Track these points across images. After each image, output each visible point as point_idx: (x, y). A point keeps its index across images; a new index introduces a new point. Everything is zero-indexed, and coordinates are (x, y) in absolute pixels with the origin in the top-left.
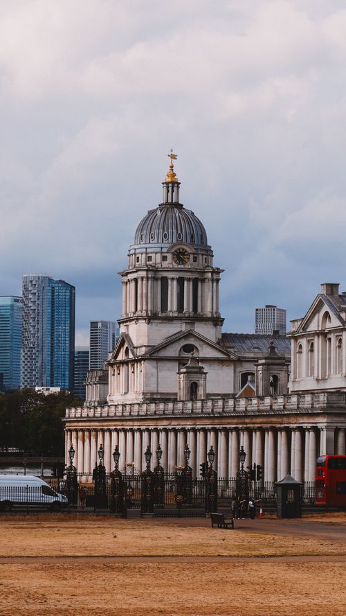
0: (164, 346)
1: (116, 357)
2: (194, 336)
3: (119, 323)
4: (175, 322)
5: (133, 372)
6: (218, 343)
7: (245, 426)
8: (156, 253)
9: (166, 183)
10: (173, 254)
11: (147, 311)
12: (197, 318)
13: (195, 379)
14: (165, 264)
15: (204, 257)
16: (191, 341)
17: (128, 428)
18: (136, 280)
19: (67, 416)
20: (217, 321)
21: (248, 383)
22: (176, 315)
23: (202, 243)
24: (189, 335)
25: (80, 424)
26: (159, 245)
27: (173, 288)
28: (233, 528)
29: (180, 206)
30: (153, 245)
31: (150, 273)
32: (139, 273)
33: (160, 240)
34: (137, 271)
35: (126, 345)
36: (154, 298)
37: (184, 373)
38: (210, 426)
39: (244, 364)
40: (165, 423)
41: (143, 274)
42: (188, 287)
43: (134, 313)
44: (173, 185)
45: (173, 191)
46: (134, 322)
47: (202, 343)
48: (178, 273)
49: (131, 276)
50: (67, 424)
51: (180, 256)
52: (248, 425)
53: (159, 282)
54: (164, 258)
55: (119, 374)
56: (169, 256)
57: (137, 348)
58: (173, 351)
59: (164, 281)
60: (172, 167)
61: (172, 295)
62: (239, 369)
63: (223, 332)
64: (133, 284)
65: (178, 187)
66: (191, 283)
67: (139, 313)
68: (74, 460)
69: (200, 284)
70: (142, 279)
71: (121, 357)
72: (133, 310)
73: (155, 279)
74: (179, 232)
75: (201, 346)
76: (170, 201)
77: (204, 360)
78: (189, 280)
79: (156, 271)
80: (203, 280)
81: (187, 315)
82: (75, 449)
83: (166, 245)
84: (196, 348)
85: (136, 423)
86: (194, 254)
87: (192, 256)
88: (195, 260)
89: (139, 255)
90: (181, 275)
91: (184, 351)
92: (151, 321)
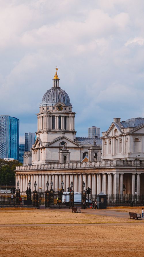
0: (54, 142)
1: (35, 147)
2: (65, 138)
3: (36, 134)
4: (58, 133)
5: (42, 152)
6: (74, 141)
7: (85, 173)
8: (50, 106)
9: (54, 79)
10: (57, 107)
11: (47, 129)
12: (66, 132)
13: (65, 155)
14: (54, 111)
15: (69, 108)
16: (64, 140)
17: (40, 174)
18: (43, 117)
19: (16, 169)
20: (74, 133)
21: (86, 157)
22: (58, 130)
23: (68, 102)
24: (63, 138)
25: (21, 172)
26: (52, 103)
27: (57, 120)
28: (80, 213)
29: (59, 88)
30: (49, 103)
31: (48, 114)
32: (44, 114)
33: (52, 102)
34: (43, 113)
35: (39, 142)
36: (49, 124)
37: (61, 153)
38: (71, 173)
39: (84, 149)
40: (54, 172)
41: (45, 114)
42: (63, 119)
43: (42, 130)
44: (57, 80)
45: (57, 83)
46: (42, 133)
47: (68, 141)
48: (58, 114)
49: (41, 115)
50: (16, 173)
51: (59, 107)
52: (86, 173)
53: (52, 118)
54: (53, 108)
55: (36, 153)
56: (55, 108)
57: (43, 143)
58: (57, 144)
59: (54, 117)
60: (56, 73)
61: (57, 122)
62: (82, 151)
63: (76, 137)
64: (42, 118)
65: (59, 81)
66: (64, 118)
67: (44, 130)
68: (19, 187)
69: (67, 118)
70: (45, 116)
71: (37, 146)
72: (42, 128)
73: (50, 116)
74: (59, 98)
75: (68, 142)
76: (56, 86)
77: (69, 148)
78: (63, 117)
79: (50, 113)
80: (68, 117)
81: (62, 130)
82: (19, 182)
83: (54, 103)
84: (66, 143)
85: (43, 172)
86: (65, 107)
87: (64, 108)
88: (65, 109)
89: (44, 107)
90: (60, 115)
91: (61, 144)
92: (49, 133)
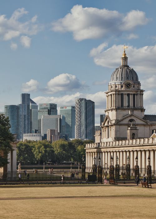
0: (122, 120)
1: (104, 124)
2: (134, 116)
3: (105, 112)
4: (126, 110)
5: (111, 130)
6: (143, 119)
7: (152, 149)
8: (119, 85)
9: (123, 58)
10: (125, 85)
11: (116, 106)
12: (134, 109)
13: (134, 132)
14: (123, 89)
15: (137, 86)
16: (132, 118)
17: (109, 151)
18: (111, 95)
19: (86, 147)
20: (143, 110)
21: (154, 133)
22: (127, 108)
23: (136, 80)
24: (131, 115)
25: (91, 150)
26: (120, 82)
27: (126, 97)
29: (128, 67)
30: (118, 82)
31: (117, 92)
32: (112, 92)
33: (120, 80)
34: (112, 91)
35: (108, 120)
36: (119, 102)
37: (129, 130)
38: (139, 150)
39: (153, 126)
40: (122, 148)
41: (114, 93)
43: (111, 108)
44: (125, 59)
45: (125, 61)
46: (110, 111)
47: (137, 118)
48: (127, 92)
49: (109, 94)
50: (86, 150)
51: (128, 86)
52: (153, 149)
53: (120, 96)
54: (122, 87)
55: (105, 131)
56: (124, 86)
57: (112, 121)
58: (126, 121)
59: (122, 95)
60: (125, 51)
61: (125, 100)
62: (151, 128)
63: (145, 114)
64: (110, 96)
65: (127, 59)
66: (132, 96)
67: (112, 107)
69: (136, 96)
70: (114, 94)
71: (106, 124)
72: (110, 106)
73: (118, 94)
74: (128, 76)
75: (136, 119)
76: (124, 64)
77: (138, 125)
78: (131, 94)
79: (119, 91)
80: (137, 95)
81: (131, 108)
83: (123, 82)
84: (135, 120)
85: (111, 149)
86: (133, 85)
87: (132, 85)
88: (134, 87)
89: (112, 86)
90: (128, 92)
91: (130, 121)
92: (117, 110)
